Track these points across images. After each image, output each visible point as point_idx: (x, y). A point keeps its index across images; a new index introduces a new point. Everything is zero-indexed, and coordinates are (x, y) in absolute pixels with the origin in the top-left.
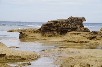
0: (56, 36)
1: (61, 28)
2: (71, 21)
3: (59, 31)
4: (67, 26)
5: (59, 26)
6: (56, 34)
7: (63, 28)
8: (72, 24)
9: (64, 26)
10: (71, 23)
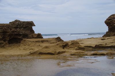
0: (3, 46)
1: (9, 35)
2: (20, 25)
3: (7, 39)
4: (16, 32)
5: (7, 32)
6: (3, 43)
7: (12, 35)
8: (22, 29)
9: (13, 32)
10: (20, 28)
